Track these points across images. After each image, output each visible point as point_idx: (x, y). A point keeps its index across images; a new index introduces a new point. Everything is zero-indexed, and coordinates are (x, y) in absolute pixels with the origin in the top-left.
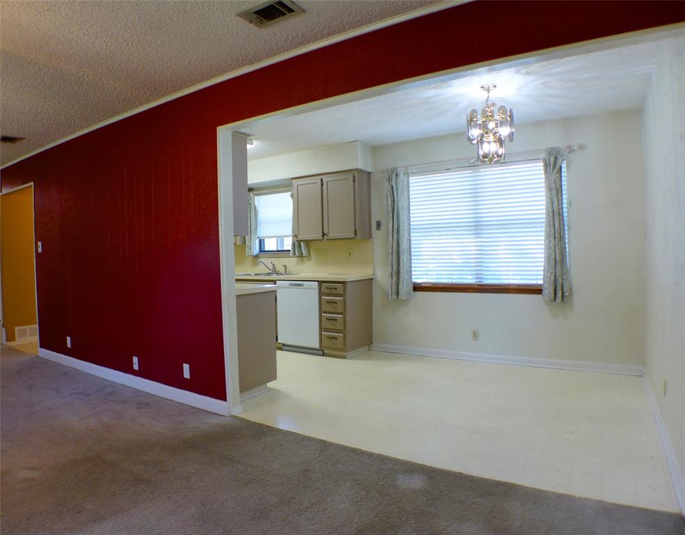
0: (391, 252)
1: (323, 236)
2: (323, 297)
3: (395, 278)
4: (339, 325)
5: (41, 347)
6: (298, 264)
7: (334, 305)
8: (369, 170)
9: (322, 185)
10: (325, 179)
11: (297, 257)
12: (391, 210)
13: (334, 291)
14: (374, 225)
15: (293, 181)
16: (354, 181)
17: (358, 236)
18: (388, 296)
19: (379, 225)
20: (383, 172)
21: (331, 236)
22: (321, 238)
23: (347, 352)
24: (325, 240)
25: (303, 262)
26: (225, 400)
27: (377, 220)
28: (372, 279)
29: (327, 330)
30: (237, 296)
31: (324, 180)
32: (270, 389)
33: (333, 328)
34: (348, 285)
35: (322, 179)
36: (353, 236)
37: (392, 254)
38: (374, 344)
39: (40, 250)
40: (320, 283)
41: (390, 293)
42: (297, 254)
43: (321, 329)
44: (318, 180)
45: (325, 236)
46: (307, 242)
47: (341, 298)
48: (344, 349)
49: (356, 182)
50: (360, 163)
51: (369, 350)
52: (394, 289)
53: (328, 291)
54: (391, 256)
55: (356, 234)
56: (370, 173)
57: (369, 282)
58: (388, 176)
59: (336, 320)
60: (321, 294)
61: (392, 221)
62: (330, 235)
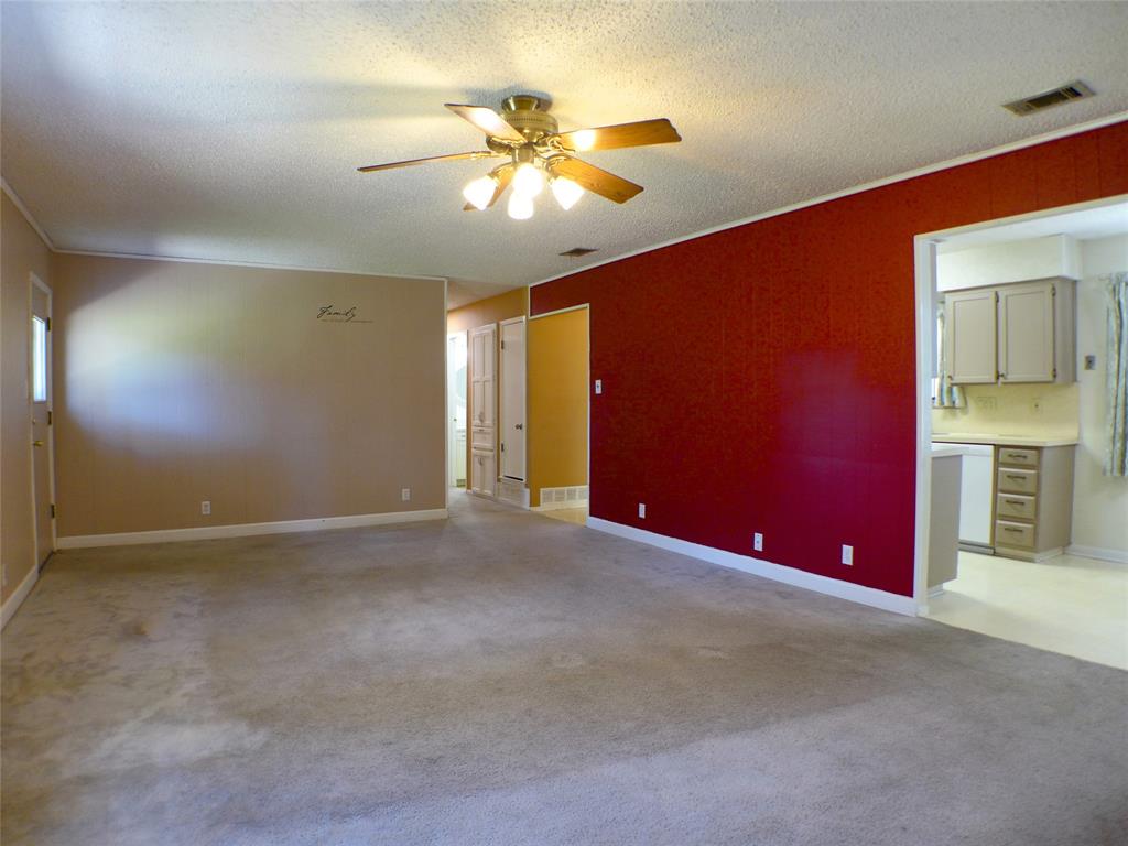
0: (1113, 404)
1: (998, 378)
2: (1002, 469)
3: (1119, 445)
4: (1028, 512)
5: (591, 515)
6: (944, 418)
7: (1020, 481)
8: (1076, 277)
9: (997, 301)
10: (1003, 293)
11: (946, 408)
12: (1116, 339)
13: (1021, 460)
14: (1081, 363)
15: (947, 296)
16: (1054, 295)
17: (1059, 379)
18: (1104, 472)
19: (1090, 362)
20: (1101, 280)
21: (1011, 378)
22: (993, 380)
23: (1036, 552)
24: (1000, 384)
25: (954, 415)
26: (911, 596)
27: (1087, 354)
28: (1074, 445)
29: (1004, 518)
30: (934, 459)
31: (1000, 294)
32: (945, 593)
33: (1015, 514)
34: (1045, 452)
35: (996, 294)
36: (1050, 378)
37: (1116, 407)
38: (1073, 546)
39: (598, 391)
40: (997, 447)
41: (1109, 468)
42: (946, 404)
43: (995, 516)
44: (990, 294)
45: (1001, 379)
46: (963, 387)
47: (1033, 472)
48: (1034, 548)
49: (1058, 297)
50: (1064, 269)
51: (1064, 553)
52: (1117, 462)
53: (1010, 460)
54: (1112, 411)
55: (1055, 376)
56: (1075, 283)
57: (1071, 449)
58: (1111, 287)
59: (1023, 504)
60: (997, 463)
61: (1116, 356)
62: (1009, 376)
